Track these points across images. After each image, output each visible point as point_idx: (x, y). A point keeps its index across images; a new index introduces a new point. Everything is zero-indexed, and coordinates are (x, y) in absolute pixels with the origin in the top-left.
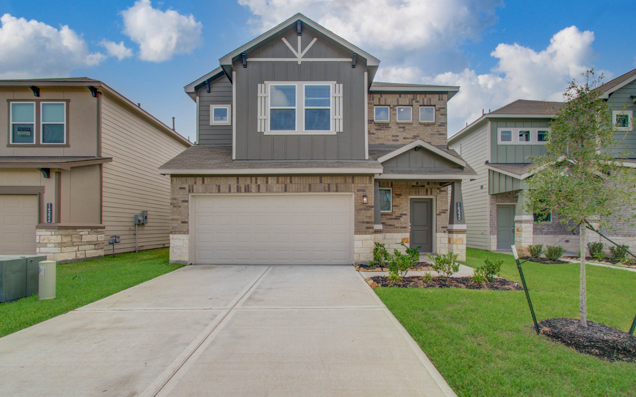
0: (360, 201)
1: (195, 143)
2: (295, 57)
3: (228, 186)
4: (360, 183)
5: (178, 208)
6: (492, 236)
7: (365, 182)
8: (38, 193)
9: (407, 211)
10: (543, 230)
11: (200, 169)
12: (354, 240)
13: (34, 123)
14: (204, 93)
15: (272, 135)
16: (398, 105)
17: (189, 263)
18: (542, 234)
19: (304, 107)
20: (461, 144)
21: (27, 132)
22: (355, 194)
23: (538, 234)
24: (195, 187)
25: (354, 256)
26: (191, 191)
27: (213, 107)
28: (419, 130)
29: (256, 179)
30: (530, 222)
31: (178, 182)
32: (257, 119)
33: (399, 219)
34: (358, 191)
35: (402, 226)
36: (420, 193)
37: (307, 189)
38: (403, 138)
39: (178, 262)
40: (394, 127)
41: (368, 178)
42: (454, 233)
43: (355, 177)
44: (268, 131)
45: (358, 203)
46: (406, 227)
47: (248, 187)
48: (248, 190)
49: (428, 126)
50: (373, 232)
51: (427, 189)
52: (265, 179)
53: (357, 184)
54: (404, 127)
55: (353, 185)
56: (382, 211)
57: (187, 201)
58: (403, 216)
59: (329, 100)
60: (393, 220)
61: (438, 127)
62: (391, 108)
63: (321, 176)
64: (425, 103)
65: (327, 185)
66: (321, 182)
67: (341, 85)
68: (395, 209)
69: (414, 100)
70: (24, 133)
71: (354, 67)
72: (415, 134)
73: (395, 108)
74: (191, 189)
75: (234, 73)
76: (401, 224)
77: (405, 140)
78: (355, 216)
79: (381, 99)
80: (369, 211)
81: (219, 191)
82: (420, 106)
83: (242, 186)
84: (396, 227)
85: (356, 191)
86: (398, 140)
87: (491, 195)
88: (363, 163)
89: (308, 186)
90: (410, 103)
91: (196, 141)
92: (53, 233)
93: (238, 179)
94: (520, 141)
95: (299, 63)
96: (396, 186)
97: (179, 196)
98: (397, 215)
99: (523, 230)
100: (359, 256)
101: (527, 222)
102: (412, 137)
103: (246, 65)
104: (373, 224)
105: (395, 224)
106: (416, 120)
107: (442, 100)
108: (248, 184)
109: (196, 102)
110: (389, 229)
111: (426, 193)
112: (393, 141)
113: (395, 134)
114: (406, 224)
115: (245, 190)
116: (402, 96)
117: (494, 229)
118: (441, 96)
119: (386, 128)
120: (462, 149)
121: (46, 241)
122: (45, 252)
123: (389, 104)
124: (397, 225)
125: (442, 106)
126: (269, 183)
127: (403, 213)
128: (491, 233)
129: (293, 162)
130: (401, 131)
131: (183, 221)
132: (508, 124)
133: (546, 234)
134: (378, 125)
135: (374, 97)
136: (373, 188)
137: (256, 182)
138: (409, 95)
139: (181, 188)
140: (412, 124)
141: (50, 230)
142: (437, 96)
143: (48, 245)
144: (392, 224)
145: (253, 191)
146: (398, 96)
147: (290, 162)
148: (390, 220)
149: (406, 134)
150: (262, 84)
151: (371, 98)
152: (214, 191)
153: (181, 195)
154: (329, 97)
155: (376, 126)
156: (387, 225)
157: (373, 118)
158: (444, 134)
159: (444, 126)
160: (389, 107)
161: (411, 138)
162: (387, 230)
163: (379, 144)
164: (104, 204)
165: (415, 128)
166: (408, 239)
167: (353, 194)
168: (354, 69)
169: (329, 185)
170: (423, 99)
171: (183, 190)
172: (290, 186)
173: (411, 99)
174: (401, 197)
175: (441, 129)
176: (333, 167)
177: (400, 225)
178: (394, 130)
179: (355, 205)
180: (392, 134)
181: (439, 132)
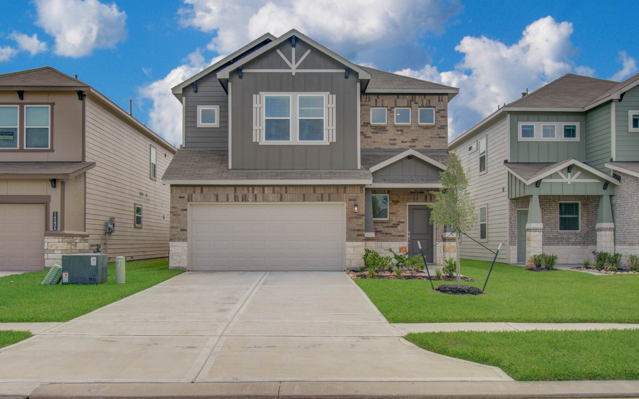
0: (351, 210)
1: (181, 146)
2: (290, 68)
3: (226, 195)
4: (351, 194)
5: (177, 217)
6: (511, 247)
7: (356, 192)
8: (44, 202)
9: (405, 218)
10: (570, 240)
11: (201, 180)
12: (346, 247)
13: (18, 127)
14: (191, 93)
15: (267, 145)
16: (395, 107)
17: (187, 270)
18: (568, 245)
19: (299, 118)
20: (487, 135)
21: (10, 136)
22: (347, 204)
23: (564, 244)
24: (194, 196)
25: (346, 262)
26: (190, 200)
27: (200, 109)
28: (418, 133)
29: (253, 189)
30: (540, 230)
31: (179, 192)
32: (252, 129)
33: (396, 227)
34: (350, 200)
35: (399, 234)
36: (418, 199)
37: (302, 199)
38: (400, 142)
39: (177, 268)
40: (391, 130)
41: (359, 188)
42: (447, 240)
43: (346, 188)
44: (263, 141)
45: (349, 212)
46: (403, 236)
47: (245, 197)
48: (245, 199)
49: (427, 129)
50: (364, 240)
51: (426, 196)
52: (261, 189)
53: (349, 194)
54: (402, 130)
55: (345, 194)
56: (374, 219)
57: (186, 210)
58: (401, 224)
59: (323, 110)
60: (390, 228)
61: (439, 130)
62: (388, 110)
63: (314, 186)
64: (424, 104)
65: (320, 195)
66: (314, 192)
67: (334, 96)
68: (392, 216)
69: (413, 101)
70: (6, 137)
71: (347, 77)
72: (414, 138)
73: (393, 109)
74: (190, 198)
75: (230, 84)
76: (398, 232)
77: (403, 144)
78: (347, 224)
79: (378, 100)
80: (360, 219)
81: (217, 200)
82: (419, 107)
83: (239, 195)
84: (393, 236)
85: (347, 200)
86: (395, 144)
87: (510, 199)
88: (355, 173)
89: (302, 195)
90: (408, 105)
91: (182, 144)
92: (60, 240)
93: (235, 189)
94: (543, 137)
95: (294, 74)
96: (393, 192)
97: (178, 205)
98: (394, 223)
99: (532, 239)
100: (351, 262)
101: (536, 230)
102: (410, 140)
103: (242, 77)
104: (364, 232)
105: (392, 232)
106: (414, 122)
107: (442, 101)
108: (245, 193)
109: (182, 103)
110: (386, 238)
111: (425, 200)
112: (390, 145)
113: (392, 138)
114: (403, 232)
115: (243, 199)
116: (400, 97)
117: (514, 238)
118: (441, 96)
119: (383, 131)
120: (488, 141)
121: (54, 248)
122: (53, 258)
123: (386, 106)
124: (394, 234)
125: (442, 108)
126: (265, 192)
127: (401, 220)
128: (512, 243)
129: (289, 173)
130: (399, 134)
131: (182, 229)
132: (531, 117)
133: (573, 244)
134: (375, 129)
135: (371, 98)
136: (364, 197)
137: (253, 192)
138: (407, 97)
139: (180, 197)
140: (411, 127)
141: (58, 237)
142: (437, 97)
143: (56, 252)
144: (389, 232)
145: (250, 200)
146: (396, 97)
147: (285, 173)
148: (386, 228)
149: (404, 138)
150: (257, 95)
151: (368, 100)
152: (212, 200)
153: (180, 204)
154: (323, 107)
155: (372, 130)
156: (383, 233)
157: (370, 120)
158: (444, 138)
159: (444, 129)
160: (386, 109)
161: (410, 142)
162: (383, 238)
163: (375, 148)
164: (87, 211)
165: (413, 131)
166: (406, 248)
167: (345, 203)
168: (346, 79)
169: (322, 195)
170: (422, 101)
171: (183, 199)
172: (285, 196)
173: (409, 101)
174: (399, 204)
175: (441, 132)
176: (326, 178)
177: (398, 234)
178: (391, 133)
179: (347, 214)
180: (389, 138)
181: (439, 135)
